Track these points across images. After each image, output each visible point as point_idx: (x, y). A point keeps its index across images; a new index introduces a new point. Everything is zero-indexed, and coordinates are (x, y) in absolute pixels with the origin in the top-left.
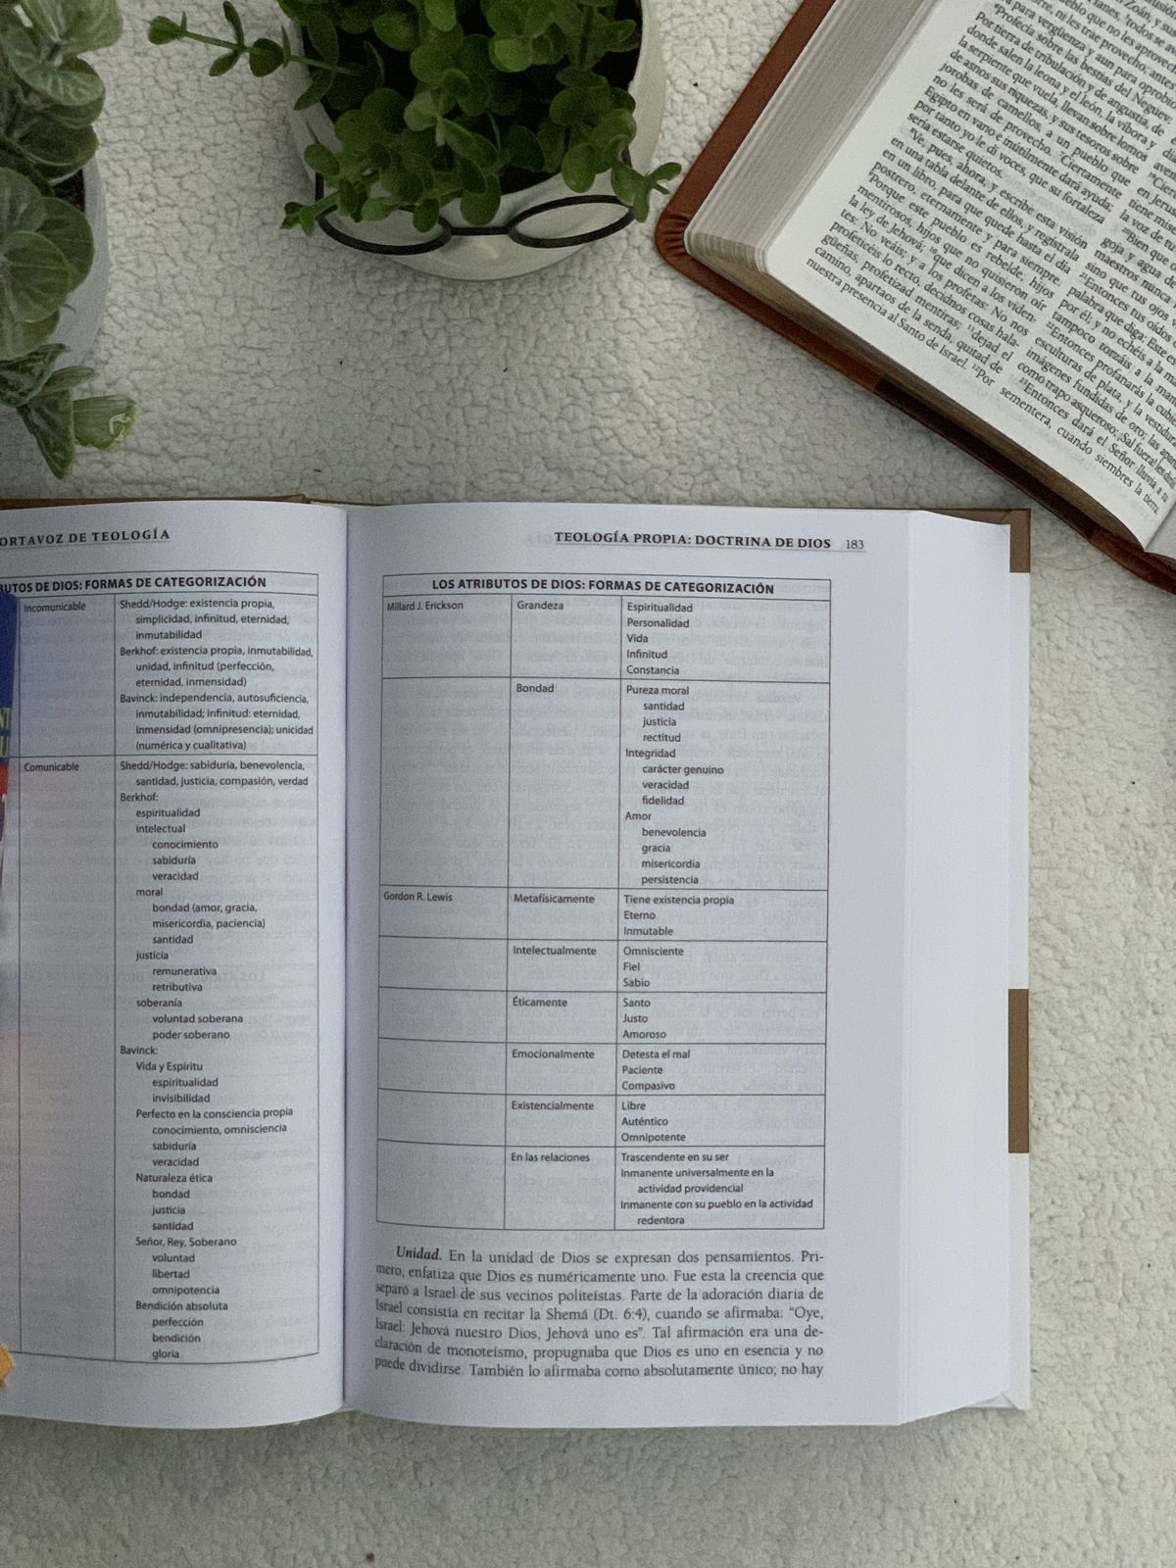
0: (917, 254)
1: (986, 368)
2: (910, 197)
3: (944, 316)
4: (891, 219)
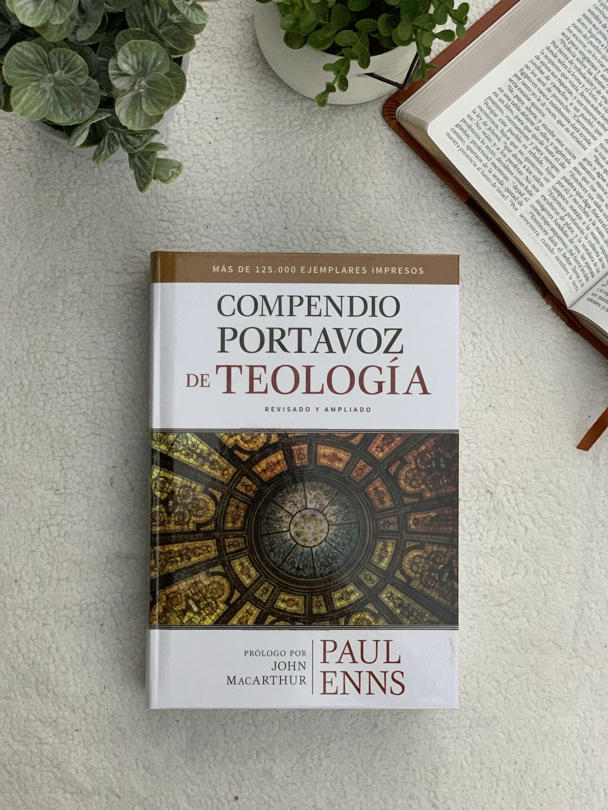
0: (497, 142)
1: (516, 203)
2: (500, 116)
3: (502, 174)
4: (489, 124)
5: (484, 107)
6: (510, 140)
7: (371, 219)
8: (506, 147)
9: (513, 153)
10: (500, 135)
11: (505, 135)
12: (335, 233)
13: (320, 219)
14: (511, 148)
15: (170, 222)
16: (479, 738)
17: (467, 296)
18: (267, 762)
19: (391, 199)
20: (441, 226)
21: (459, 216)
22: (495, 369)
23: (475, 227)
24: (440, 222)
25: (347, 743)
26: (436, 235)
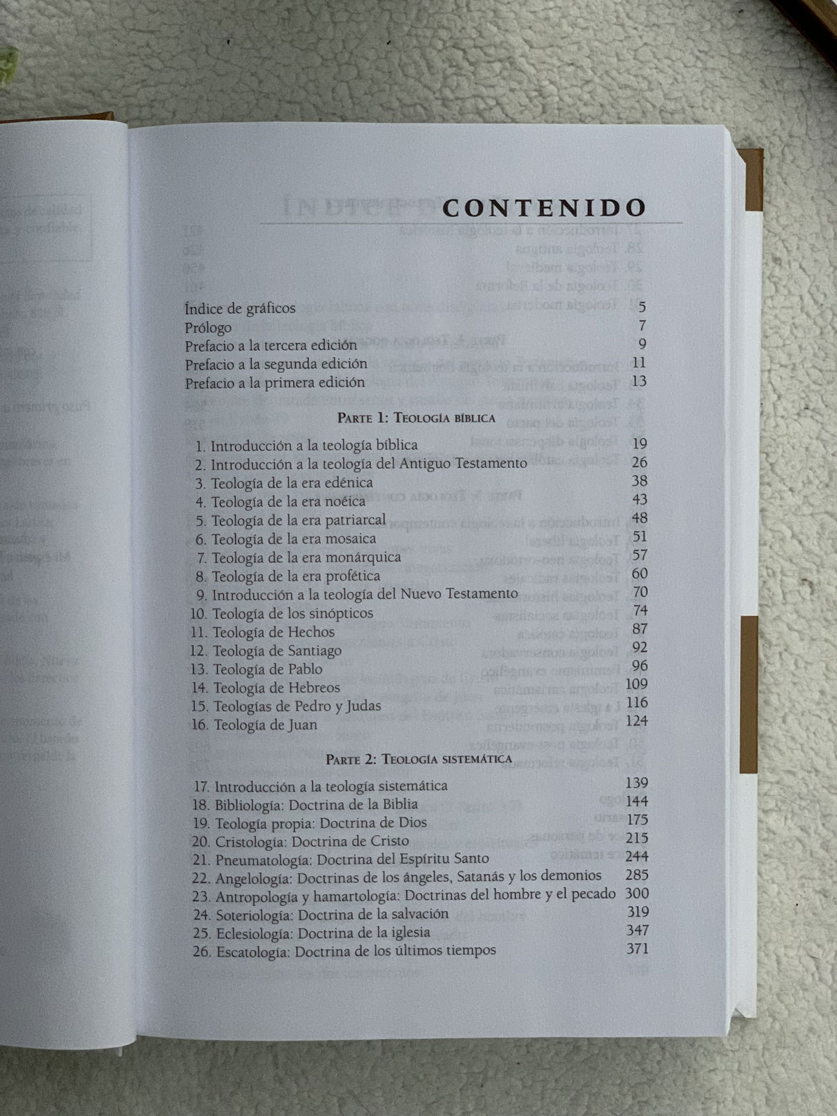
7: (564, 21)
12: (492, 51)
13: (459, 22)
15: (152, 32)
16: (783, 1070)
20: (709, 37)
21: (746, 14)
22: (818, 332)
23: (779, 38)
24: (707, 26)
25: (519, 1083)
26: (698, 54)
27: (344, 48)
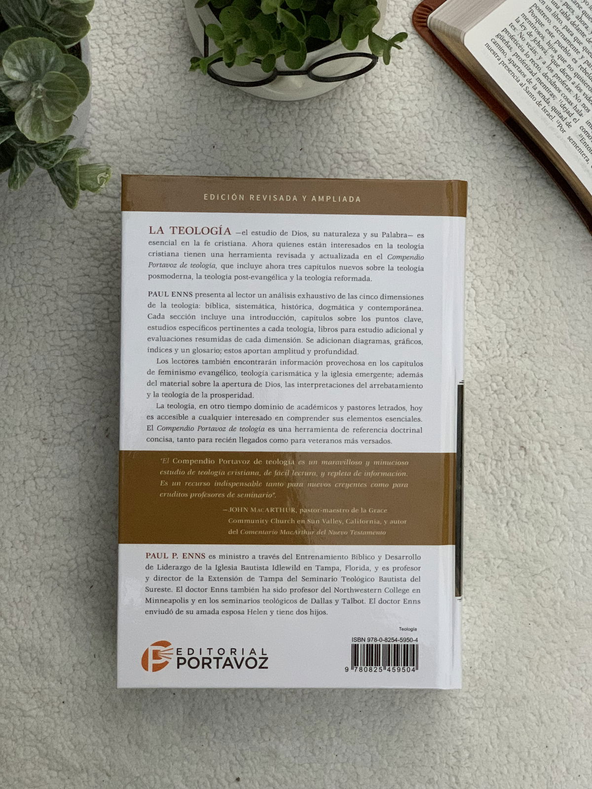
0: (543, 56)
1: (564, 124)
2: (547, 26)
3: (549, 91)
4: (534, 34)
5: (529, 16)
6: (558, 53)
7: (397, 140)
8: (553, 62)
9: (561, 67)
10: (546, 47)
11: (551, 47)
12: (357, 155)
13: (340, 139)
14: (559, 62)
15: (172, 140)
16: (507, 719)
17: (504, 228)
18: (272, 741)
19: (420, 117)
20: (477, 149)
21: (497, 137)
22: (533, 311)
23: (514, 150)
24: (475, 144)
25: (360, 722)
26: (470, 158)
27: (277, 152)
